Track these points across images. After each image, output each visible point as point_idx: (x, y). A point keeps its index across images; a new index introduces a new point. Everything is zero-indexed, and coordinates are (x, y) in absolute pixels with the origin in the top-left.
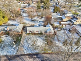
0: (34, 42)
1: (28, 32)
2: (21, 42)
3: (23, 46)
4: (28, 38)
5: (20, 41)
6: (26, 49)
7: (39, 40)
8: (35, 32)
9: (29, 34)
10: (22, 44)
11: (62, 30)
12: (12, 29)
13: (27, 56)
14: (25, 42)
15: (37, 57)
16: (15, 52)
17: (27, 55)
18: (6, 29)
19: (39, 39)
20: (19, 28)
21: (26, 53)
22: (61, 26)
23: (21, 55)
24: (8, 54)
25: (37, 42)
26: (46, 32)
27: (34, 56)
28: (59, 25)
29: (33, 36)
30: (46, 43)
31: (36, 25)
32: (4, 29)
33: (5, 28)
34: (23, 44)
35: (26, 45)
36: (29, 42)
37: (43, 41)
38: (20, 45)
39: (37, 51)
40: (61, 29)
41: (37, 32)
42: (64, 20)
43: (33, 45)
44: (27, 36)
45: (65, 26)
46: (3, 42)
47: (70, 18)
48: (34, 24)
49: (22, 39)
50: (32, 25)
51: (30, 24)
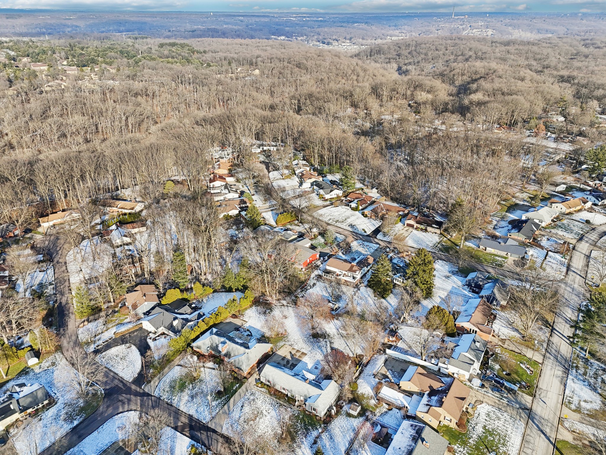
0: (258, 414)
1: (262, 378)
2: (232, 400)
3: (228, 414)
4: (252, 398)
5: (232, 396)
6: (229, 424)
7: (269, 417)
8: (279, 387)
9: (263, 385)
10: (229, 407)
11: (361, 419)
12: (232, 355)
13: (221, 440)
14: (240, 404)
16: (208, 418)
17: (222, 436)
18: (220, 347)
19: (273, 413)
20: (248, 359)
21: (224, 431)
22: (372, 402)
23: (214, 431)
24: (196, 416)
25: (261, 420)
28: (371, 393)
29: (268, 397)
30: (279, 432)
31: (306, 362)
32: (217, 346)
33: (222, 342)
34: (231, 406)
35: (236, 414)
36: (247, 409)
37: (276, 424)
38: (226, 407)
39: (248, 440)
41: (284, 389)
44: (255, 389)
45: (385, 410)
46: (201, 381)
47: (430, 387)
48: (306, 354)
49: (237, 394)
50: (298, 354)
51: (293, 349)
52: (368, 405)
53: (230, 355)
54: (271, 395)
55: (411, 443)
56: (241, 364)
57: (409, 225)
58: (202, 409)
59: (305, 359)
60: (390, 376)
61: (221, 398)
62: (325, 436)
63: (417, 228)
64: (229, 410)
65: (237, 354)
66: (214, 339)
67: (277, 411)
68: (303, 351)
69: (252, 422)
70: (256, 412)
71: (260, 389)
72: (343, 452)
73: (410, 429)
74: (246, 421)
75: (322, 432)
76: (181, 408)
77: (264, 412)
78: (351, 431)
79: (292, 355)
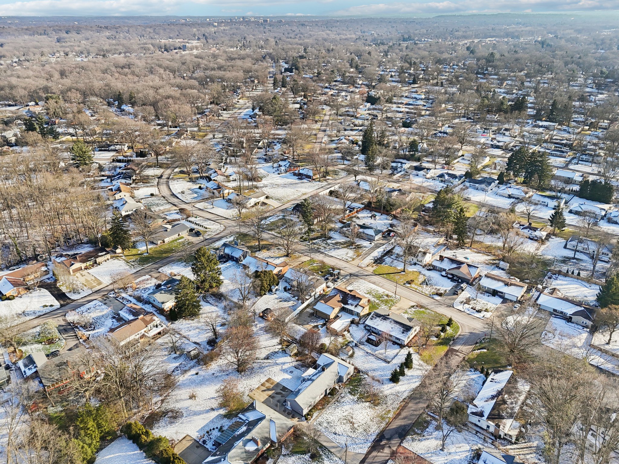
0: (347, 420)
1: (305, 410)
2: (324, 444)
4: (325, 424)
5: (320, 444)
6: (355, 447)
7: (351, 411)
9: (310, 414)
10: (333, 447)
11: (356, 349)
12: (267, 435)
13: (374, 454)
14: (331, 437)
15: (389, 439)
17: (369, 453)
18: (251, 447)
19: (346, 407)
21: (365, 451)
22: (340, 340)
25: (354, 417)
27: (383, 443)
28: (332, 338)
29: (327, 411)
30: (367, 404)
31: (280, 379)
33: (245, 445)
34: (333, 444)
36: (339, 430)
37: (359, 406)
38: (332, 450)
39: (375, 430)
41: (322, 394)
44: (314, 422)
45: (349, 335)
47: (338, 302)
48: (270, 379)
49: (317, 439)
50: (268, 385)
51: (258, 388)
52: (343, 343)
53: (266, 438)
54: (323, 408)
55: (388, 321)
56: (284, 426)
57: (76, 270)
59: (277, 379)
60: (315, 325)
61: (320, 455)
62: (371, 374)
63: (86, 268)
64: (337, 447)
65: (268, 430)
67: (345, 404)
68: (263, 381)
69: (356, 426)
70: (345, 421)
71: (314, 417)
72: (387, 365)
73: (375, 320)
74: (354, 430)
75: (368, 375)
77: (344, 414)
78: (367, 357)
79: (268, 389)
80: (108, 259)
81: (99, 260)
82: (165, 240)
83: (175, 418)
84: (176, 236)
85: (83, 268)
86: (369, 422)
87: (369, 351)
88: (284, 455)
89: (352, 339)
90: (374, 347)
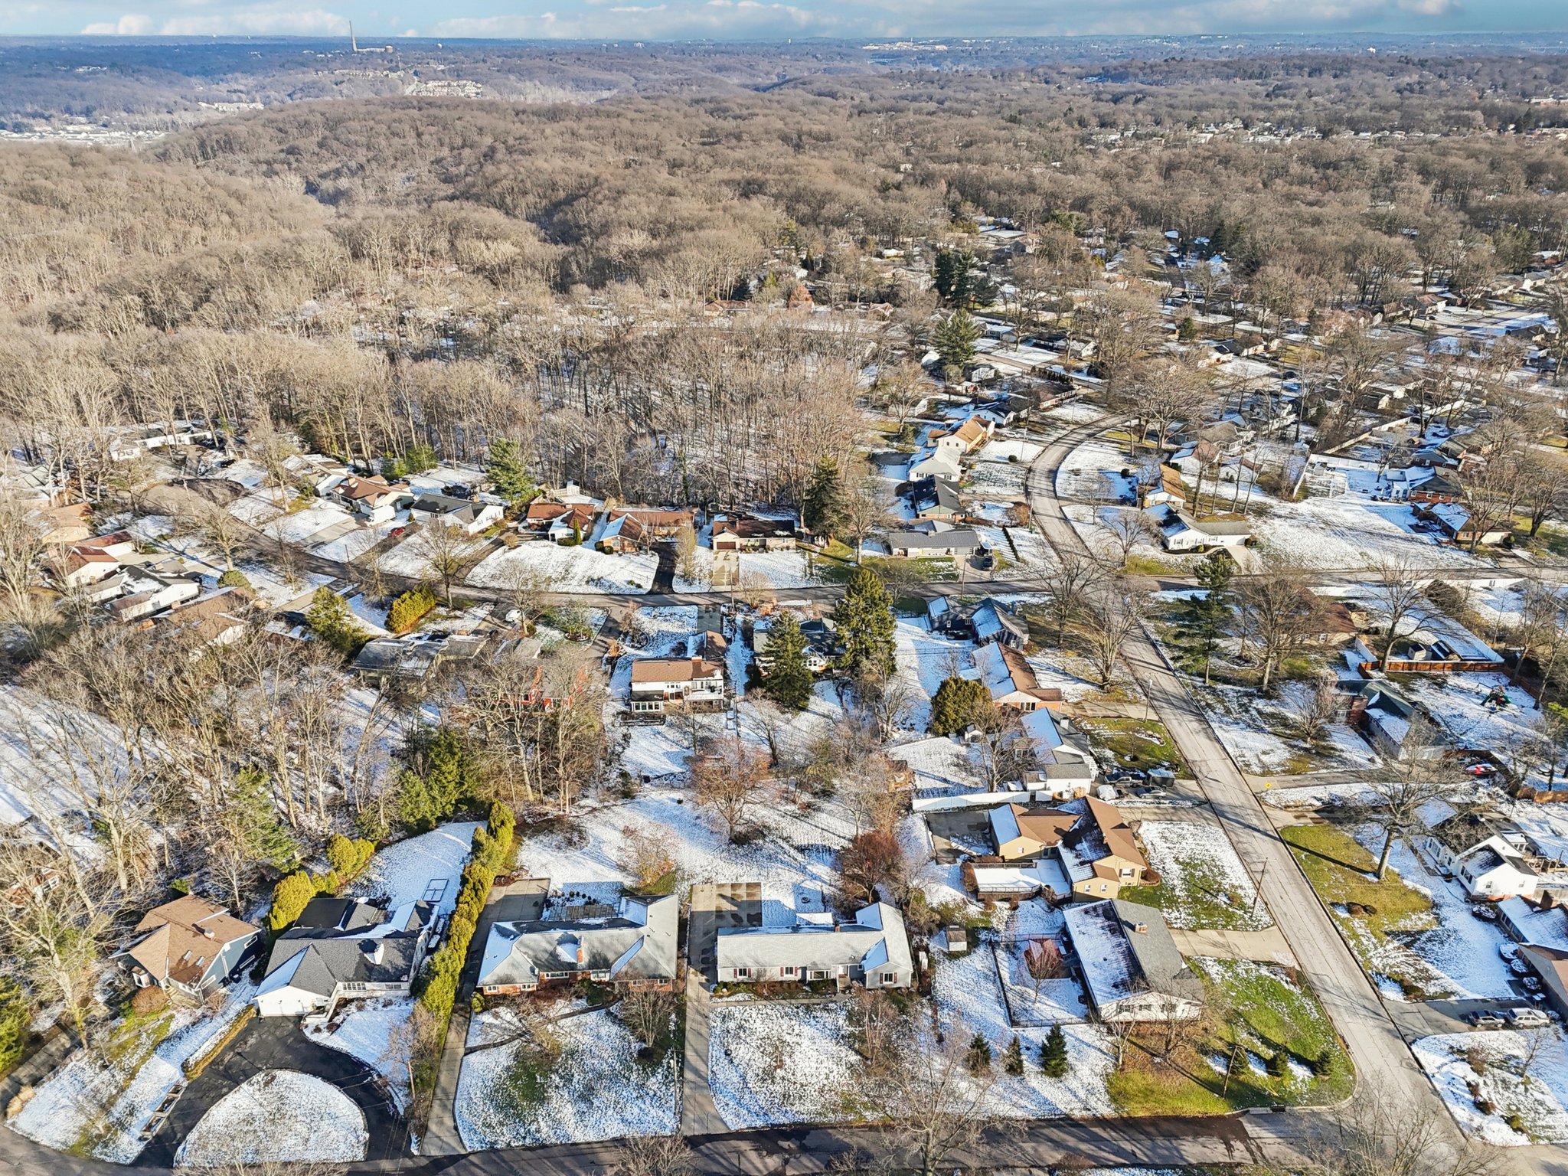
0: (777, 1052)
1: (724, 975)
2: (690, 1053)
3: (707, 1084)
4: (732, 1025)
5: (683, 1047)
6: (731, 1104)
7: (806, 1042)
8: (774, 974)
9: (732, 988)
10: (696, 1072)
11: (981, 951)
12: (611, 956)
13: (744, 1146)
14: (716, 1052)
15: (804, 1149)
16: (670, 1122)
17: (739, 1135)
18: (565, 954)
19: (806, 1030)
20: (659, 947)
21: (735, 1124)
22: (974, 910)
23: (711, 1138)
24: (632, 1133)
25: (797, 1056)
26: (858, 974)
27: (785, 1144)
28: (959, 896)
29: (769, 1008)
30: (854, 1058)
31: (774, 897)
32: (553, 955)
33: (561, 942)
34: (702, 1067)
35: (726, 1075)
36: (742, 1052)
37: (832, 1047)
38: (688, 1075)
39: (803, 1111)
40: (974, 943)
41: (790, 970)
42: (1010, 848)
43: (768, 1076)
44: (721, 1005)
45: (1006, 913)
46: (572, 1054)
47: (1058, 831)
48: (758, 885)
49: (689, 1035)
50: (742, 892)
51: (720, 886)
52: (970, 920)
53: (606, 960)
54: (767, 998)
55: (1115, 940)
56: (652, 964)
57: (723, 546)
58: (636, 1110)
59: (766, 894)
60: (961, 848)
61: (660, 1064)
62: (944, 1016)
63: (743, 549)
64: (700, 1076)
65: (621, 949)
66: (532, 944)
67: (813, 1022)
68: (744, 880)
69: (780, 1072)
70: (770, 1049)
71: (733, 999)
72: (1005, 1025)
73: (1089, 919)
75: (935, 1012)
76: (579, 1136)
77: (788, 1038)
78: (982, 982)
79: (732, 900)
80: (788, 548)
81: (771, 542)
82: (910, 550)
83: (570, 842)
84: (941, 552)
85: (738, 546)
86: (812, 1091)
87: (1005, 974)
88: (609, 1013)
89: (1002, 927)
90: (1027, 975)
